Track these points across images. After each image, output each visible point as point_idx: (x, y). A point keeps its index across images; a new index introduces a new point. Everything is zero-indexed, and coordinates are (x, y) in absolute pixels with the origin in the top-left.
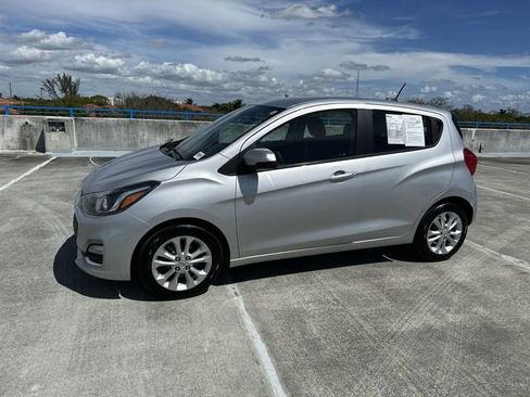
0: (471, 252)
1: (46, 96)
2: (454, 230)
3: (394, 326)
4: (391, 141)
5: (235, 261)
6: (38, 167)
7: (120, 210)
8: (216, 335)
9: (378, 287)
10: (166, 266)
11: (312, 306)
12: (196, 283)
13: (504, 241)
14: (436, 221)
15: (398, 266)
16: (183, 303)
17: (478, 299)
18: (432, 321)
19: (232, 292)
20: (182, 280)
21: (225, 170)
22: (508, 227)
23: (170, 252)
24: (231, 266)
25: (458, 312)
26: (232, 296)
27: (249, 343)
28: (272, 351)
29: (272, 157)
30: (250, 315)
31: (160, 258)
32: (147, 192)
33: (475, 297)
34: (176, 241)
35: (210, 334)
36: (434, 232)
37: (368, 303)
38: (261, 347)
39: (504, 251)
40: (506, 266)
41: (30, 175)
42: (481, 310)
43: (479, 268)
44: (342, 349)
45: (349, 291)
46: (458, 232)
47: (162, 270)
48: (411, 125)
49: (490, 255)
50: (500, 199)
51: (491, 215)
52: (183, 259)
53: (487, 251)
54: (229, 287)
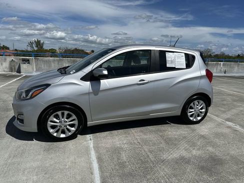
0: (211, 120)
1: (29, 49)
2: (201, 109)
3: (165, 156)
4: (168, 65)
5: (90, 123)
6: (15, 80)
7: (32, 97)
8: (75, 159)
9: (161, 136)
10: (55, 125)
11: (126, 146)
12: (70, 134)
13: (228, 115)
14: (192, 104)
15: (173, 126)
16: (63, 143)
17: (210, 143)
18: (184, 154)
19: (89, 138)
20: (63, 132)
21: (84, 79)
22: (232, 108)
23: (57, 119)
24: (88, 126)
25: (199, 149)
26: (88, 140)
27: (91, 163)
28: (100, 168)
29: (105, 72)
30: (95, 150)
31: (52, 121)
32: (44, 89)
33: (209, 142)
34: (59, 113)
35: (72, 158)
36: (191, 110)
37: (154, 144)
38: (95, 165)
39: (228, 120)
40: (227, 127)
41: (11, 83)
42: (210, 149)
43: (213, 128)
44: (136, 168)
45: (146, 138)
46: (203, 110)
47: (53, 127)
48: (179, 57)
49: (220, 122)
50: (231, 95)
51: (225, 102)
52: (63, 122)
53: (219, 120)
54: (88, 136)
